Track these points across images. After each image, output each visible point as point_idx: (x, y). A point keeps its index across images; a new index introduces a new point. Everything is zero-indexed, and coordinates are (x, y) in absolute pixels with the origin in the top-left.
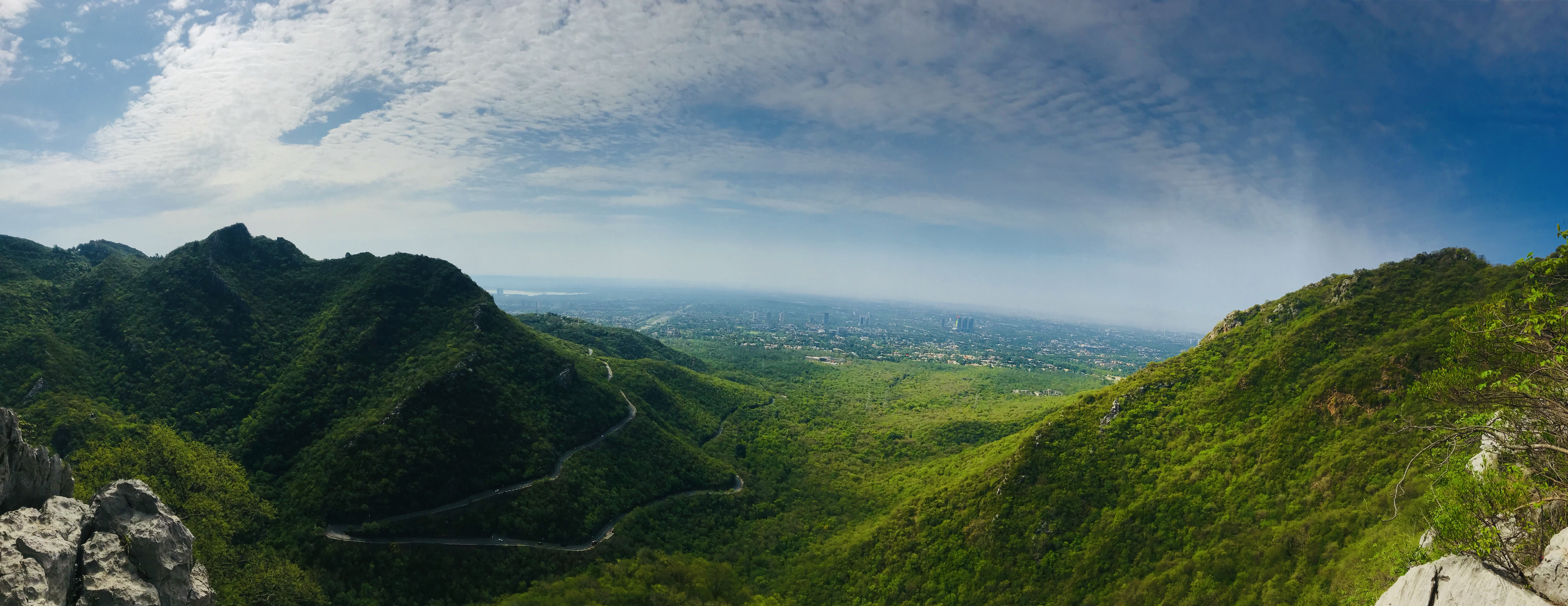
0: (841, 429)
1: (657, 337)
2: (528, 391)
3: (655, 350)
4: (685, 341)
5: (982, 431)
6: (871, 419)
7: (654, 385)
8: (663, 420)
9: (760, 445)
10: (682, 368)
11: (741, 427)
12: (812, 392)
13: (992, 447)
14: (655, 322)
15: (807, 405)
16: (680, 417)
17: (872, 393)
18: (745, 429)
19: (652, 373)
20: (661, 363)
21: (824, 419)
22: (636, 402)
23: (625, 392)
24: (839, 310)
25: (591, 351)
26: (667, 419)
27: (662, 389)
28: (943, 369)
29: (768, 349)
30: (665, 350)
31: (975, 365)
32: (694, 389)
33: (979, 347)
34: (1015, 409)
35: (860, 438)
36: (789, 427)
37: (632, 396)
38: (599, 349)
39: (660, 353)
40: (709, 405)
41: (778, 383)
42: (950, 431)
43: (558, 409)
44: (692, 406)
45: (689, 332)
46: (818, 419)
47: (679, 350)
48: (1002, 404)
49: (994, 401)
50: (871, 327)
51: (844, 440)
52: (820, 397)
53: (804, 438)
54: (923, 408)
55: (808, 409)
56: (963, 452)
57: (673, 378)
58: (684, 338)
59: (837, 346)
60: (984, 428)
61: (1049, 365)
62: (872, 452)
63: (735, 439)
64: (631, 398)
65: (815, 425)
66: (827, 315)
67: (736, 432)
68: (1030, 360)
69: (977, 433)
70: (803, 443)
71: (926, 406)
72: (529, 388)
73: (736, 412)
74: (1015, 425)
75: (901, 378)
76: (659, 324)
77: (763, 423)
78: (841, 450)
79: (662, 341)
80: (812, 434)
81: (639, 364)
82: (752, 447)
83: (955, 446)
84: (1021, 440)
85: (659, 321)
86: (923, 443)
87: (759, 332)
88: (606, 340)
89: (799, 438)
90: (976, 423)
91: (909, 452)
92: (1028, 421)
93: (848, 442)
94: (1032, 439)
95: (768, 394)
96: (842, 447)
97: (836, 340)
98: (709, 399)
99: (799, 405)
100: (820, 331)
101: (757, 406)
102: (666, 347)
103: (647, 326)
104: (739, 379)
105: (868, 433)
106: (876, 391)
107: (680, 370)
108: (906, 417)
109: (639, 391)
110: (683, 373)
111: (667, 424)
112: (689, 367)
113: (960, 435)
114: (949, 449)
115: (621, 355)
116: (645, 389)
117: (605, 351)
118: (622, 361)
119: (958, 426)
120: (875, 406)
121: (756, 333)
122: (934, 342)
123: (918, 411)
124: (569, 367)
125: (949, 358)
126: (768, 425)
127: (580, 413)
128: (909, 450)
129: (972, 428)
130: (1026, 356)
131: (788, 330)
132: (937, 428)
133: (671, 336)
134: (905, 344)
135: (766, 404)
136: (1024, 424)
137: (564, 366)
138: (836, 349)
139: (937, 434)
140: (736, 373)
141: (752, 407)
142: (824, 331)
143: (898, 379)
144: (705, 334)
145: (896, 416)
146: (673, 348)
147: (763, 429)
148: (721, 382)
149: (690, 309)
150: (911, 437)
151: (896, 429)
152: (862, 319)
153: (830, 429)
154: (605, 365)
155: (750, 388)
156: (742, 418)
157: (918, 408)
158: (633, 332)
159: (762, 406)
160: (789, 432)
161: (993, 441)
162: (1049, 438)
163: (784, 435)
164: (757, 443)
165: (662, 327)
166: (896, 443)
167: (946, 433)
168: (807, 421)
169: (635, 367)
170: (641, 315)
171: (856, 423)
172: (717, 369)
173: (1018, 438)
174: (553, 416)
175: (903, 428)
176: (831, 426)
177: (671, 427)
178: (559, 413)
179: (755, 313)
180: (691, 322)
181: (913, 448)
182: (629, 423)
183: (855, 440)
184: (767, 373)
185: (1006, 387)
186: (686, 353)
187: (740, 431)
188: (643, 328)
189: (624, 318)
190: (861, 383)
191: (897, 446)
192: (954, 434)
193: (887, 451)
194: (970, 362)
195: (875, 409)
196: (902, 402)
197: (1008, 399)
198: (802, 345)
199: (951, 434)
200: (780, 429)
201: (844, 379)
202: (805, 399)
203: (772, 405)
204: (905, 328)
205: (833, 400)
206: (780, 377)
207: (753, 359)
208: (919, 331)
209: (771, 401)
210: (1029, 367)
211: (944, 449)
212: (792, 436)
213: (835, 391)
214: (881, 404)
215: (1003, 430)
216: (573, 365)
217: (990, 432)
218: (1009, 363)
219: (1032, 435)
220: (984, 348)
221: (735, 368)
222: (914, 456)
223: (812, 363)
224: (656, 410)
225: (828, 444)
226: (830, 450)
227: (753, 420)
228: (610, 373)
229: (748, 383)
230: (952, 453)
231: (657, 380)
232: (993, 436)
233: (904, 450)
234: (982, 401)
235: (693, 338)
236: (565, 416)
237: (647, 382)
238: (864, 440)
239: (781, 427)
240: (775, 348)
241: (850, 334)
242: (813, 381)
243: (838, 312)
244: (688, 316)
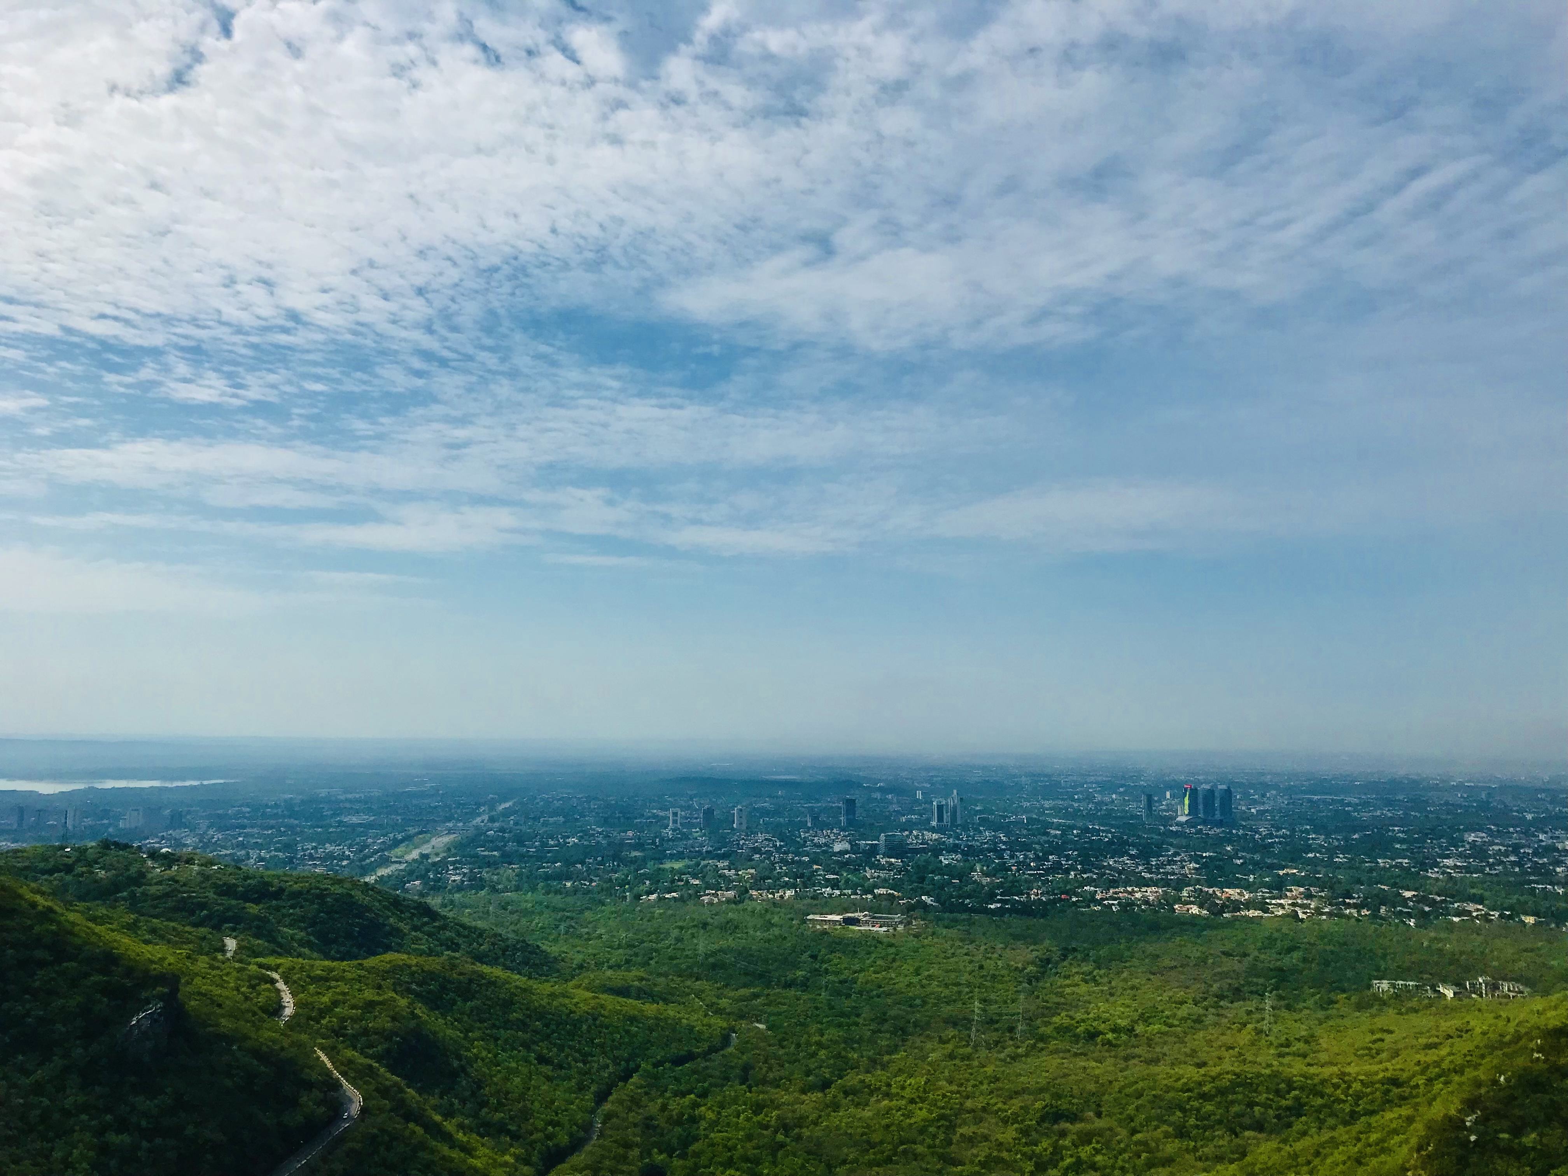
0: (912, 1101)
1: (422, 895)
2: (26, 1081)
3: (415, 928)
4: (494, 897)
5: (1297, 1099)
6: (989, 1070)
7: (412, 1024)
8: (438, 1118)
9: (703, 1160)
10: (486, 969)
11: (651, 1118)
12: (831, 1008)
13: (1334, 1143)
14: (415, 854)
15: (820, 1045)
16: (484, 1104)
17: (984, 1001)
18: (661, 1122)
19: (409, 991)
20: (433, 964)
21: (868, 1078)
22: (359, 1076)
23: (331, 1051)
24: (880, 789)
25: (231, 944)
26: (448, 1114)
27: (435, 1033)
28: (1166, 929)
29: (711, 903)
30: (444, 927)
31: (1252, 913)
32: (523, 1025)
33: (1256, 864)
34: (1388, 1038)
35: (964, 1123)
36: (778, 1108)
37: (350, 1062)
38: (257, 936)
39: (430, 935)
40: (561, 1067)
41: (743, 992)
42: (1204, 1097)
43: (122, 1126)
44: (516, 1072)
45: (510, 871)
46: (852, 1079)
47: (480, 924)
48: (1347, 1022)
49: (1321, 1014)
50: (965, 828)
51: (922, 1131)
52: (854, 1019)
53: (818, 1132)
54: (1124, 1037)
55: (822, 1054)
56: (1248, 1159)
57: (465, 1000)
58: (494, 890)
59: (885, 883)
60: (1302, 1088)
61: (1471, 907)
62: (999, 1161)
63: (636, 1152)
64: (347, 1067)
65: (846, 1093)
66: (851, 804)
67: (638, 1130)
68: (1408, 894)
69: (1284, 1103)
70: (819, 1144)
71: (1130, 1031)
72: (27, 1073)
73: (635, 1079)
74: (1395, 1082)
75: (1055, 958)
76: (425, 857)
77: (710, 1101)
78: (916, 1157)
79: (434, 901)
80: (839, 1119)
81: (370, 970)
82: (684, 1168)
83: (1223, 1141)
84: (1419, 1127)
85: (426, 849)
86: (1134, 1132)
87: (686, 862)
88: (278, 909)
89: (806, 1133)
90: (1275, 1075)
91: (1099, 1158)
92: (1434, 1071)
93: (934, 1137)
94: (1455, 1124)
95: (719, 1023)
96: (920, 1149)
97: (880, 867)
98: (561, 1048)
99: (798, 1045)
100: (837, 847)
101: (690, 1057)
102: (445, 918)
103: (393, 867)
104: (639, 989)
105: (984, 1109)
106: (993, 996)
107: (482, 976)
108: (1081, 1063)
109: (372, 1046)
110: (493, 983)
111: (449, 1126)
112: (506, 968)
113: (1236, 1109)
114: (1208, 1150)
115: (320, 951)
116: (388, 1039)
117: (272, 940)
118: (321, 965)
119: (1225, 1083)
120: (995, 1036)
121: (677, 865)
122: (1132, 857)
123: (1109, 1043)
124: (161, 997)
125: (1179, 900)
126: (722, 1106)
127: (190, 1130)
128: (1097, 1151)
129: (1268, 1090)
130: (1394, 885)
131: (756, 850)
132: (1168, 1089)
133: (460, 888)
134: (1056, 868)
135: (713, 1050)
136: (1421, 1080)
137: (144, 995)
138: (882, 891)
139: (1171, 1107)
140: (632, 976)
141: (679, 1061)
142: (847, 846)
143: (1048, 961)
144: (547, 877)
145: (1055, 1061)
146: (466, 920)
147: (710, 1115)
148: (593, 1003)
149: (506, 813)
150: (1099, 1115)
151: (1058, 1096)
152: (940, 808)
153: (886, 1102)
154: (273, 981)
155: (671, 1011)
156: (654, 1093)
157: (1110, 1036)
158: (355, 885)
159: (705, 1055)
160: (778, 1117)
161: (1333, 1128)
162: (1506, 1124)
163: (766, 1127)
164: (697, 1155)
165: (434, 864)
166: (1063, 1134)
167: (1196, 1104)
168: (825, 1085)
169: (359, 979)
170: (376, 837)
171: (950, 1083)
172: (581, 967)
173: (1410, 1120)
174: (104, 1149)
175: (1076, 1091)
176: (887, 1095)
177: (460, 1136)
178: (125, 1138)
179: (675, 814)
180: (511, 846)
181: (1107, 1145)
182: (341, 1139)
183: (952, 1127)
184: (714, 966)
185: (1350, 974)
186: (499, 930)
187: (648, 1127)
188: (383, 872)
189: (330, 848)
190: (953, 976)
191: (1067, 1142)
192: (1219, 1105)
193: (1040, 1156)
194: (1236, 906)
195: (997, 1043)
196: (1067, 1021)
197: (1360, 1007)
198: (794, 886)
199: (1209, 1107)
200: (756, 1113)
201: (908, 967)
202: (814, 1028)
203: (731, 1050)
204: (1051, 825)
205: (886, 1027)
206: (746, 974)
207: (675, 933)
208: (1086, 830)
209: (726, 1040)
210: (1409, 916)
211: (1195, 1149)
212: (786, 1128)
213: (889, 1001)
214: (1011, 1029)
215: (1358, 1097)
216: (175, 990)
217: (1319, 1101)
218: (1349, 906)
219: (1453, 1112)
220: (1272, 867)
221: (628, 962)
222: (1113, 1167)
223: (825, 933)
224: (420, 1091)
225: (881, 1142)
226: (889, 1160)
227: (683, 1095)
228: (288, 1000)
229: (665, 998)
230: (1219, 1159)
231: (420, 1010)
232: (1333, 1114)
233: (1085, 1152)
234: (1284, 1013)
235: (517, 889)
236: (145, 1144)
237: (394, 1019)
238: (973, 1128)
239: (758, 1108)
240: (729, 901)
241: (916, 851)
242: (831, 978)
243: (878, 795)
244: (502, 830)
